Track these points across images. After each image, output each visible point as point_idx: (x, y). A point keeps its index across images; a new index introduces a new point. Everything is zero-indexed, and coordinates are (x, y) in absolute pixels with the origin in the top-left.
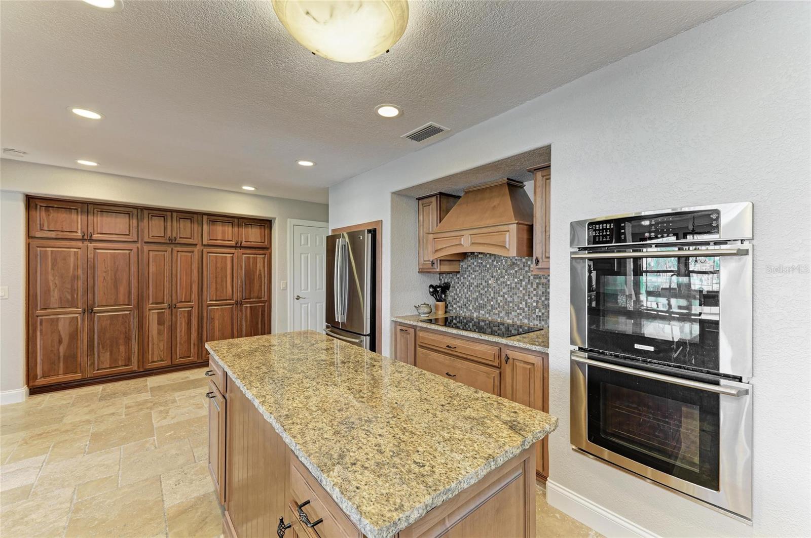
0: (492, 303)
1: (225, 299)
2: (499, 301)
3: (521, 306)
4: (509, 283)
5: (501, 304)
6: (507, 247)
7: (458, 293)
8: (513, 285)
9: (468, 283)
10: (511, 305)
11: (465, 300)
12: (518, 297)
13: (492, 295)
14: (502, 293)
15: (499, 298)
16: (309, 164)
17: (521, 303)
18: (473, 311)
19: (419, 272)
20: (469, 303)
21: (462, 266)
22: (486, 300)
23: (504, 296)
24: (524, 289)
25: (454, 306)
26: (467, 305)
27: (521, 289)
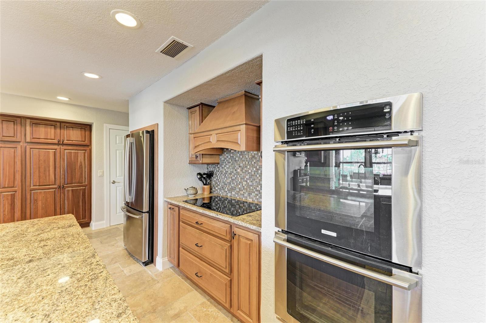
0: (239, 186)
1: (48, 184)
2: (244, 185)
3: (258, 189)
4: (250, 171)
5: (245, 187)
6: (239, 143)
7: (219, 178)
8: (253, 173)
9: (224, 172)
10: (251, 188)
11: (223, 184)
12: (256, 182)
13: (240, 181)
14: (245, 179)
15: (244, 183)
16: (95, 76)
17: (258, 187)
18: (228, 192)
19: (189, 163)
20: (225, 186)
21: (221, 158)
22: (235, 184)
23: (247, 181)
24: (259, 176)
25: (216, 188)
26: (224, 188)
27: (258, 176)
